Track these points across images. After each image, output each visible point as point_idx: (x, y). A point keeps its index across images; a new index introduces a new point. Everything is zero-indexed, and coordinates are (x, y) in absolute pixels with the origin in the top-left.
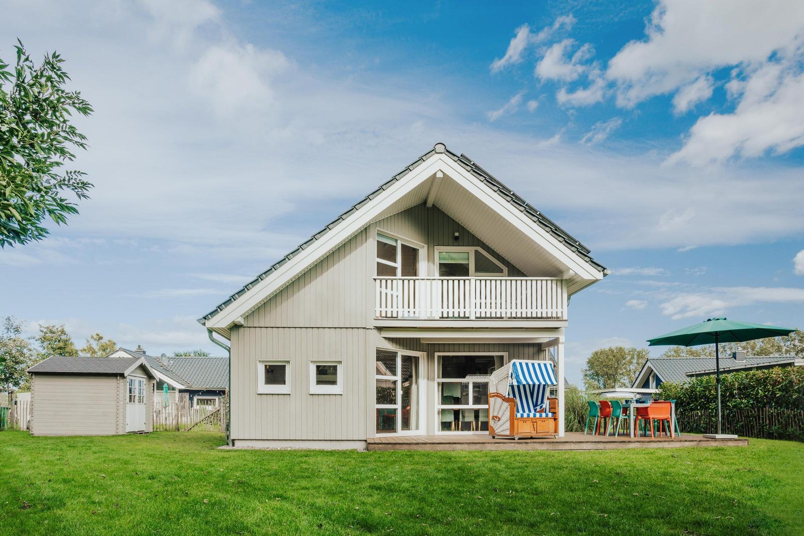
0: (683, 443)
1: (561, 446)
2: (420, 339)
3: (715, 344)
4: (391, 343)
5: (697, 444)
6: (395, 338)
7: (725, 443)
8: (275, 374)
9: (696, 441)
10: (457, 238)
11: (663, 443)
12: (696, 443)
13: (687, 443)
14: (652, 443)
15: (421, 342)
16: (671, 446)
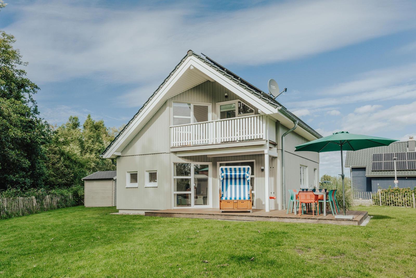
0: (307, 220)
1: (231, 218)
2: (207, 155)
3: (340, 151)
4: (184, 159)
5: (318, 221)
6: (186, 156)
7: (339, 222)
8: (134, 177)
9: (316, 219)
10: (226, 97)
11: (293, 219)
12: (316, 220)
13: (310, 220)
14: (286, 219)
15: (207, 157)
16: (298, 222)
